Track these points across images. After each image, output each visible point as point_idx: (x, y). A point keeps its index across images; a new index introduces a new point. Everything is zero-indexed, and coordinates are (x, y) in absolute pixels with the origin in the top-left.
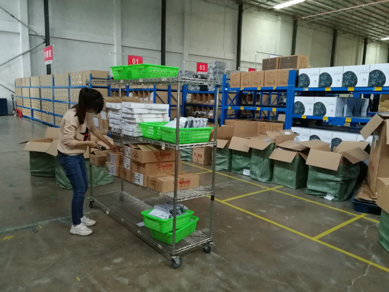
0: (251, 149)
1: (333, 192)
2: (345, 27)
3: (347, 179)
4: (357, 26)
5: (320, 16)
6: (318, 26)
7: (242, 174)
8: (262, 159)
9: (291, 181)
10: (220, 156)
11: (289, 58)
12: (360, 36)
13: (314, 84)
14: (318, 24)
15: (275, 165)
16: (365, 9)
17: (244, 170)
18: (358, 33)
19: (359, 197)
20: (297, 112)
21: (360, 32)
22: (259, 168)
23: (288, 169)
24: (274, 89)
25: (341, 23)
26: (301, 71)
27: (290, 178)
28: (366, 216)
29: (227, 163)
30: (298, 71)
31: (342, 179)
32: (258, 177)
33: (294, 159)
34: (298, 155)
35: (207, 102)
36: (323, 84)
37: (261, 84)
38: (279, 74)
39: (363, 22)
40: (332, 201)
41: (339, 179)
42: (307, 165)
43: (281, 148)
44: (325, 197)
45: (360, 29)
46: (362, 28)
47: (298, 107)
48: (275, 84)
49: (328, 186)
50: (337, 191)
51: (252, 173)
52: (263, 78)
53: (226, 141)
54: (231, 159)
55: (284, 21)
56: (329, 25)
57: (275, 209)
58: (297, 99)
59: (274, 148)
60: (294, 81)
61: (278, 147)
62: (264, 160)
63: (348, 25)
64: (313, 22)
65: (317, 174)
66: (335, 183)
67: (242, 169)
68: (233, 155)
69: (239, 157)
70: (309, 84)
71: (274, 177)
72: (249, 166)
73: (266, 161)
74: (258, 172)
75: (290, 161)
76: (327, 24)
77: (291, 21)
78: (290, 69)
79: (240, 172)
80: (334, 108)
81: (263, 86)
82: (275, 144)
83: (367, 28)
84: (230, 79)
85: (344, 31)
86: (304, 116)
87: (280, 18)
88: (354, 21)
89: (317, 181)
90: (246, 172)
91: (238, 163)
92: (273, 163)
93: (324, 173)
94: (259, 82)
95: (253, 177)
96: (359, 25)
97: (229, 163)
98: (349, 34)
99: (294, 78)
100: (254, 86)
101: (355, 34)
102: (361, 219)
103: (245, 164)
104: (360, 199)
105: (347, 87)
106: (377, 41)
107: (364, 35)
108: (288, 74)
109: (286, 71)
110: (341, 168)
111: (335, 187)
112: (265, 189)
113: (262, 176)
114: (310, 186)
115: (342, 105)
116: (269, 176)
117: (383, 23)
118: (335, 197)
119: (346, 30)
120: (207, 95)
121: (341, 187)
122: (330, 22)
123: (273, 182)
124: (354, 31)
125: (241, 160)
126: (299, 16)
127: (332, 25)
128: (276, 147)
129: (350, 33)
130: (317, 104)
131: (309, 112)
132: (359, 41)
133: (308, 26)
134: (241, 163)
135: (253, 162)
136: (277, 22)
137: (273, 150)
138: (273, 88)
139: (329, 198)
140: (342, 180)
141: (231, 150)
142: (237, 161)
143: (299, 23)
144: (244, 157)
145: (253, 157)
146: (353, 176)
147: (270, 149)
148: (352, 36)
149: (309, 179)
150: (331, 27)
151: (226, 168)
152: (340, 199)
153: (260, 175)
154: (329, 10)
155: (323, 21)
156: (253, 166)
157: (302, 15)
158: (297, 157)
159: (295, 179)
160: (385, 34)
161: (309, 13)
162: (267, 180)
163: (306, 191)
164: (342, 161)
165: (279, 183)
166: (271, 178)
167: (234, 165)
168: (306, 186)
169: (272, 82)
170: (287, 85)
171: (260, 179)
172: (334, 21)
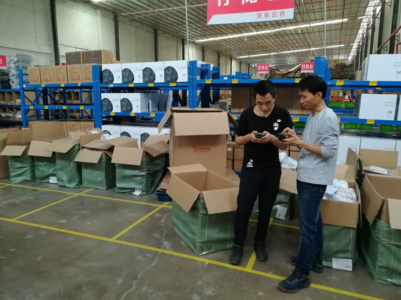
0: (54, 153)
1: (140, 187)
2: (164, 28)
3: (152, 172)
4: (174, 27)
5: (139, 15)
6: (138, 24)
7: (49, 183)
8: (68, 163)
9: (101, 182)
10: (19, 165)
11: (93, 53)
12: (177, 37)
13: (118, 80)
14: (139, 22)
15: (82, 168)
16: (178, 11)
17: (50, 177)
18: (176, 34)
19: (160, 187)
20: (105, 109)
21: (177, 33)
22: (66, 173)
23: (96, 170)
24: (79, 86)
25: (160, 23)
26: (105, 67)
27: (99, 179)
28: (168, 205)
29: (29, 172)
30: (101, 66)
31: (147, 172)
32: (66, 183)
33: (100, 159)
34: (104, 153)
35: (12, 102)
36: (126, 80)
37: (64, 80)
38: (83, 69)
39: (178, 24)
40: (140, 195)
41: (144, 173)
42: (114, 164)
43: (87, 148)
44: (133, 193)
45: (177, 31)
46: (178, 29)
47: (106, 104)
48: (79, 80)
49: (135, 181)
50: (144, 184)
51: (58, 180)
52: (66, 73)
53: (24, 147)
54: (33, 167)
55: (104, 16)
56: (149, 24)
57: (77, 217)
58: (104, 96)
59: (80, 149)
60: (98, 77)
61: (84, 148)
62: (69, 163)
63: (166, 26)
64: (134, 20)
65: (124, 171)
66: (141, 177)
67: (48, 177)
68: (36, 163)
69: (42, 164)
70: (113, 80)
71: (83, 180)
72: (55, 172)
73: (72, 164)
74: (65, 178)
75: (96, 162)
76: (147, 23)
77: (112, 16)
78: (93, 64)
79: (45, 181)
80: (139, 103)
81: (67, 83)
82: (79, 145)
83: (182, 30)
84: (28, 75)
85: (163, 31)
86: (113, 113)
87: (99, 12)
88: (171, 23)
89: (125, 178)
90: (53, 180)
91: (42, 171)
92: (80, 166)
93: (130, 169)
94: (62, 78)
95: (61, 184)
96: (175, 26)
97: (31, 172)
98: (168, 35)
99: (98, 73)
100: (57, 82)
101: (174, 35)
102: (163, 208)
103: (51, 171)
104: (161, 189)
105: (147, 82)
106: (193, 42)
107: (181, 36)
108: (91, 69)
109: (89, 66)
110: (144, 163)
111: (141, 182)
112: (73, 195)
113: (70, 181)
114: (119, 185)
115: (147, 100)
116: (77, 180)
117: (195, 27)
118: (143, 191)
119: (165, 30)
120: (10, 93)
121: (147, 181)
122: (149, 21)
123: (82, 186)
124: (171, 31)
125: (45, 167)
126: (119, 12)
127: (152, 25)
128: (81, 148)
129: (170, 33)
130: (123, 100)
131: (117, 109)
132: (178, 41)
133: (129, 23)
134: (45, 170)
135: (58, 167)
136: (96, 16)
137: (78, 152)
138: (77, 84)
139: (137, 193)
140: (147, 174)
141: (32, 157)
142: (41, 168)
143: (120, 18)
144: (48, 163)
145: (58, 161)
146: (158, 168)
147: (75, 151)
148: (171, 36)
149: (117, 177)
150: (151, 27)
151: (29, 179)
152: (147, 193)
153: (68, 180)
154: (147, 10)
155: (143, 20)
156: (59, 172)
157: (122, 11)
158: (104, 156)
159: (104, 180)
160: (198, 36)
161: (129, 10)
162: (76, 185)
163: (116, 190)
164: (144, 155)
165: (89, 186)
166: (80, 182)
167: (38, 174)
168: (116, 186)
169: (76, 77)
170: (92, 81)
171: (68, 185)
172: (153, 20)
